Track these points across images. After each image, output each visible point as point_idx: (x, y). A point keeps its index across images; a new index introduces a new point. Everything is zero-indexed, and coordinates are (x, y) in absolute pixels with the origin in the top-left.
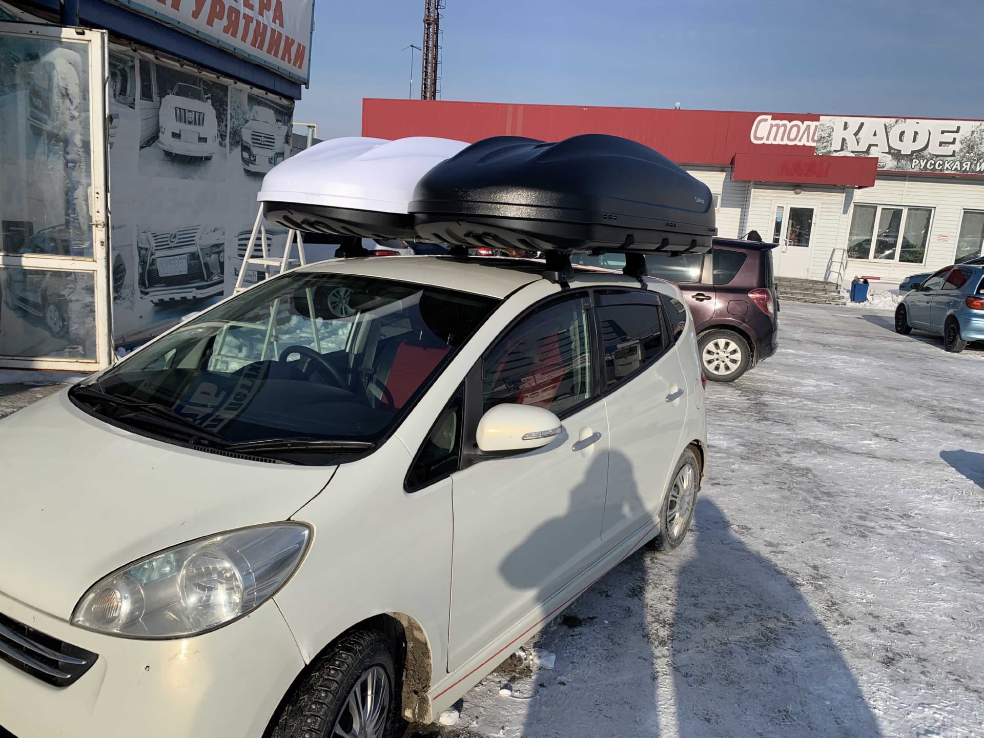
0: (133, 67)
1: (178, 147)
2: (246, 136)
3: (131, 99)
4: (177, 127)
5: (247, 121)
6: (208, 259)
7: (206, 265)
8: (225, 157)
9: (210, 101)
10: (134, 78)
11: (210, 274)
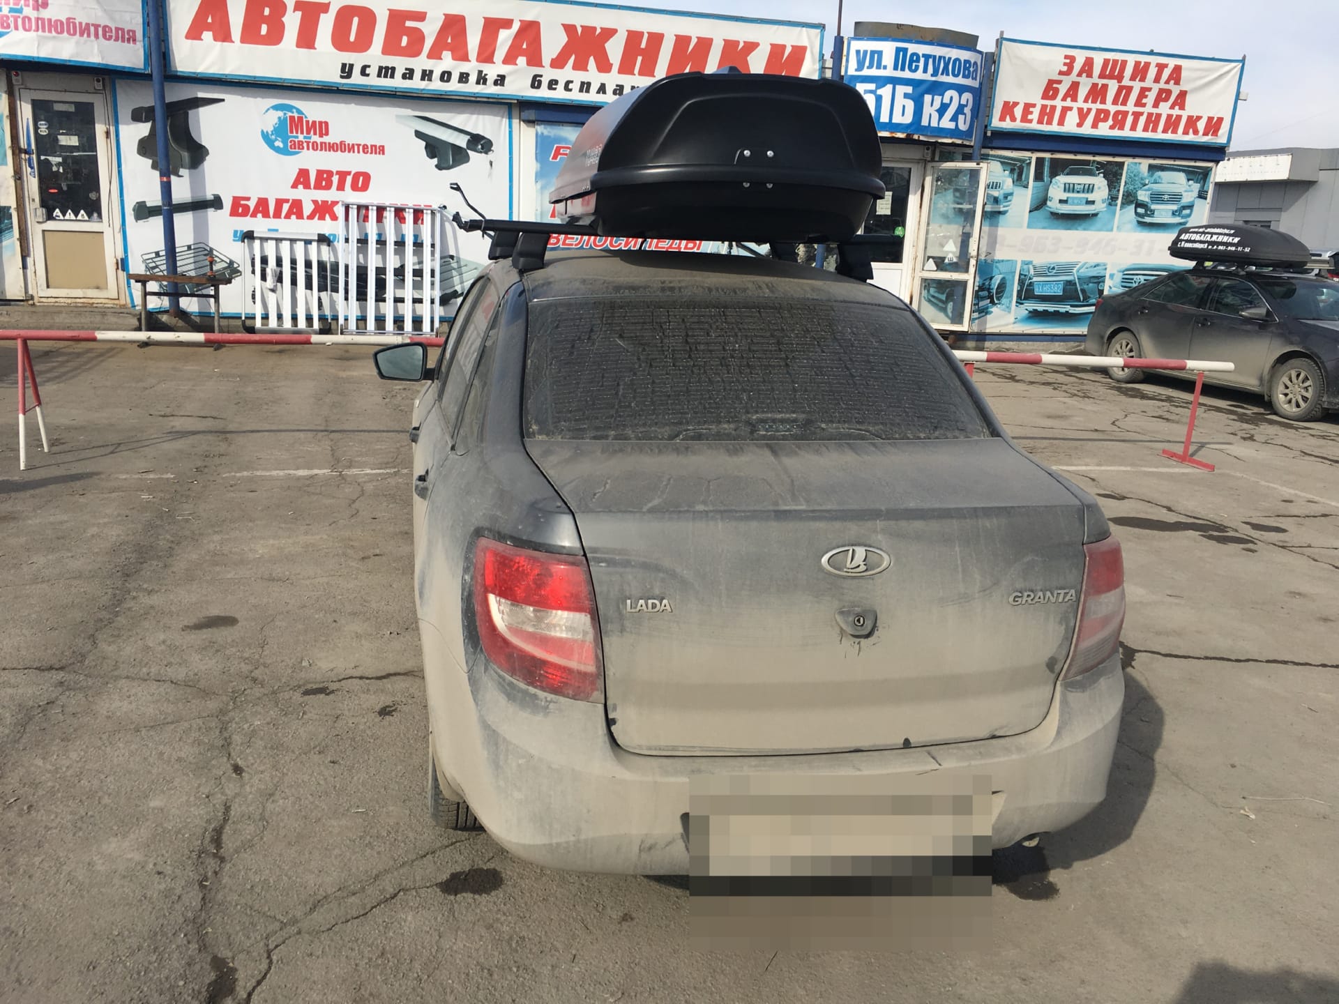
0: (1030, 163)
1: (1065, 209)
2: (1143, 196)
3: (1026, 182)
4: (1064, 196)
5: (1145, 185)
6: (1085, 287)
7: (1083, 291)
8: (1114, 213)
9: (1102, 175)
10: (1029, 170)
11: (1086, 298)
